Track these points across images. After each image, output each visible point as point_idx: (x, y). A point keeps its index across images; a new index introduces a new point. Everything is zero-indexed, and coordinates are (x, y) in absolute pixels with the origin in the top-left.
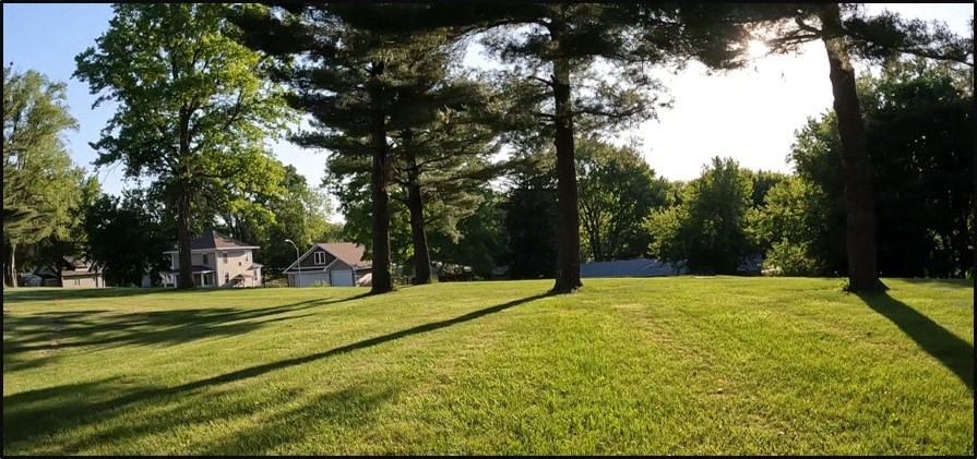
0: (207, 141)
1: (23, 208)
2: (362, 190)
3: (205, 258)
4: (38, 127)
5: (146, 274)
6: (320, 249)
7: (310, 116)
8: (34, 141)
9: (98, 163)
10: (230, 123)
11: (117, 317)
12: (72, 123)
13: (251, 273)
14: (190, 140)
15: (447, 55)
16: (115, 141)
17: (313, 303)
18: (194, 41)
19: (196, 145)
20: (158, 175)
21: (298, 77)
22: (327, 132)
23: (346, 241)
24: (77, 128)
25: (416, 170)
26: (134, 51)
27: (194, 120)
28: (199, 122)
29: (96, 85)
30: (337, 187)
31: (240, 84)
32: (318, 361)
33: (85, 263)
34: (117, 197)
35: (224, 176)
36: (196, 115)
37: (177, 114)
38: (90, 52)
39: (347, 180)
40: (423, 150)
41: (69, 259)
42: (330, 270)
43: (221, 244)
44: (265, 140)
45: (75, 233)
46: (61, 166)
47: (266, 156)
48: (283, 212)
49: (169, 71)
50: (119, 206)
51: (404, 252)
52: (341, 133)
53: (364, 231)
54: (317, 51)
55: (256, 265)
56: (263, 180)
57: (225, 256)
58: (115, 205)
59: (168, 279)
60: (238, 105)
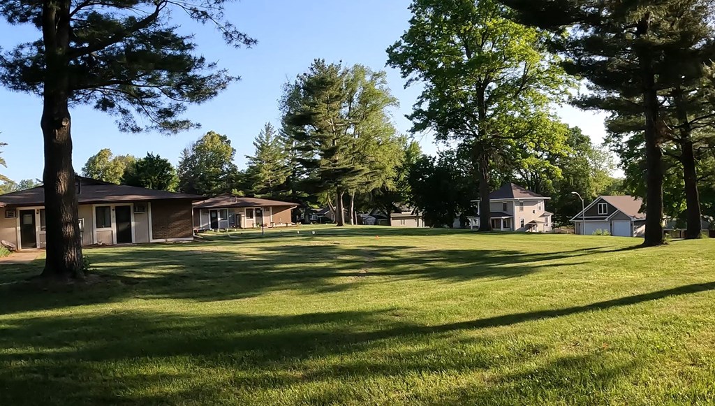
0: (500, 108)
1: (358, 167)
2: (640, 147)
3: (505, 205)
4: (368, 106)
5: (456, 217)
6: (602, 201)
7: (585, 81)
8: (365, 117)
9: (413, 131)
10: (518, 92)
11: (420, 253)
12: (393, 101)
13: (543, 219)
14: (486, 108)
15: (705, 7)
16: (425, 113)
17: (591, 251)
18: (481, 27)
19: (492, 112)
20: (463, 139)
21: (573, 47)
22: (603, 94)
23: (627, 194)
24: (398, 104)
25: (687, 128)
26: (433, 40)
27: (488, 92)
28: (493, 94)
29: (405, 71)
30: (617, 146)
31: (523, 58)
32: (573, 316)
33: (409, 208)
34: (433, 157)
35: (517, 137)
36: (490, 88)
37: (474, 88)
38: (397, 44)
39: (626, 137)
40: (694, 106)
41: (397, 205)
42: (611, 220)
43: (518, 194)
44: (550, 105)
45: (400, 185)
46: (387, 135)
47: (551, 119)
48: (571, 168)
49: (463, 54)
50: (435, 164)
51: (679, 206)
52: (617, 95)
53: (642, 186)
54: (586, 20)
55: (547, 213)
56: (550, 139)
57: (521, 204)
58: (432, 163)
59: (475, 222)
60: (524, 76)
